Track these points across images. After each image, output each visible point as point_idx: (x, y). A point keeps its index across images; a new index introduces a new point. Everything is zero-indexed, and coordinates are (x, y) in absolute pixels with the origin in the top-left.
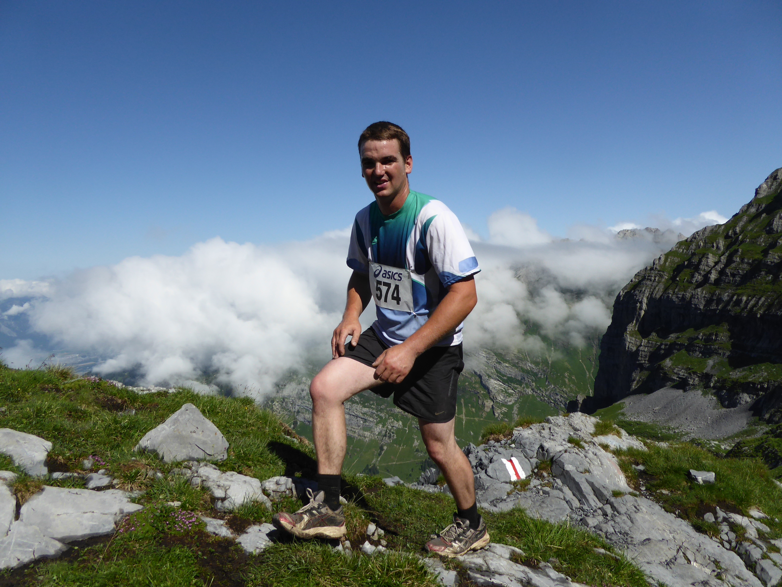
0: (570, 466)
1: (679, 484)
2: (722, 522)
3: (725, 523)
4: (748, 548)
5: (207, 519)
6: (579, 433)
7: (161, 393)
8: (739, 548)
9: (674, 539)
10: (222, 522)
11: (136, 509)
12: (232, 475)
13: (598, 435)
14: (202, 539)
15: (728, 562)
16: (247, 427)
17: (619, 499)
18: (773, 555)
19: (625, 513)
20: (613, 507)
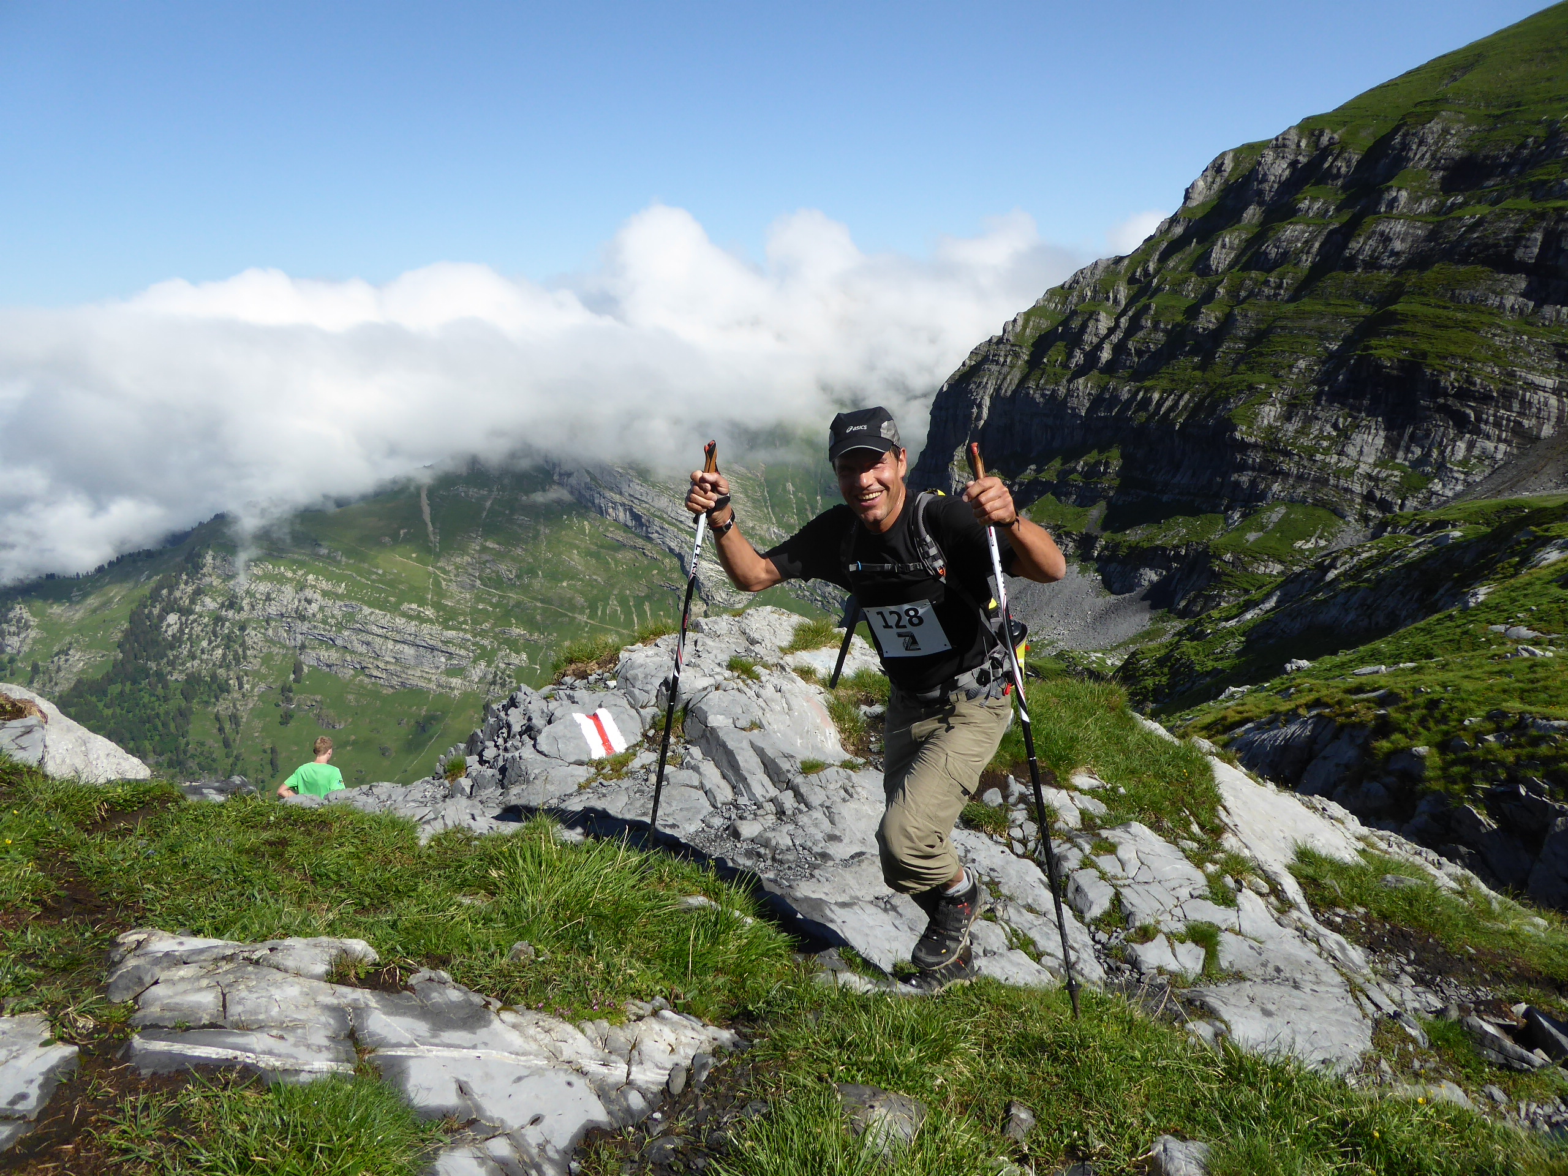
0: (721, 718)
2: (1015, 805)
3: (1021, 806)
4: (1057, 850)
6: (757, 648)
8: (1041, 852)
13: (797, 649)
15: (1014, 881)
17: (813, 777)
18: (1102, 860)
19: (822, 805)
20: (799, 796)
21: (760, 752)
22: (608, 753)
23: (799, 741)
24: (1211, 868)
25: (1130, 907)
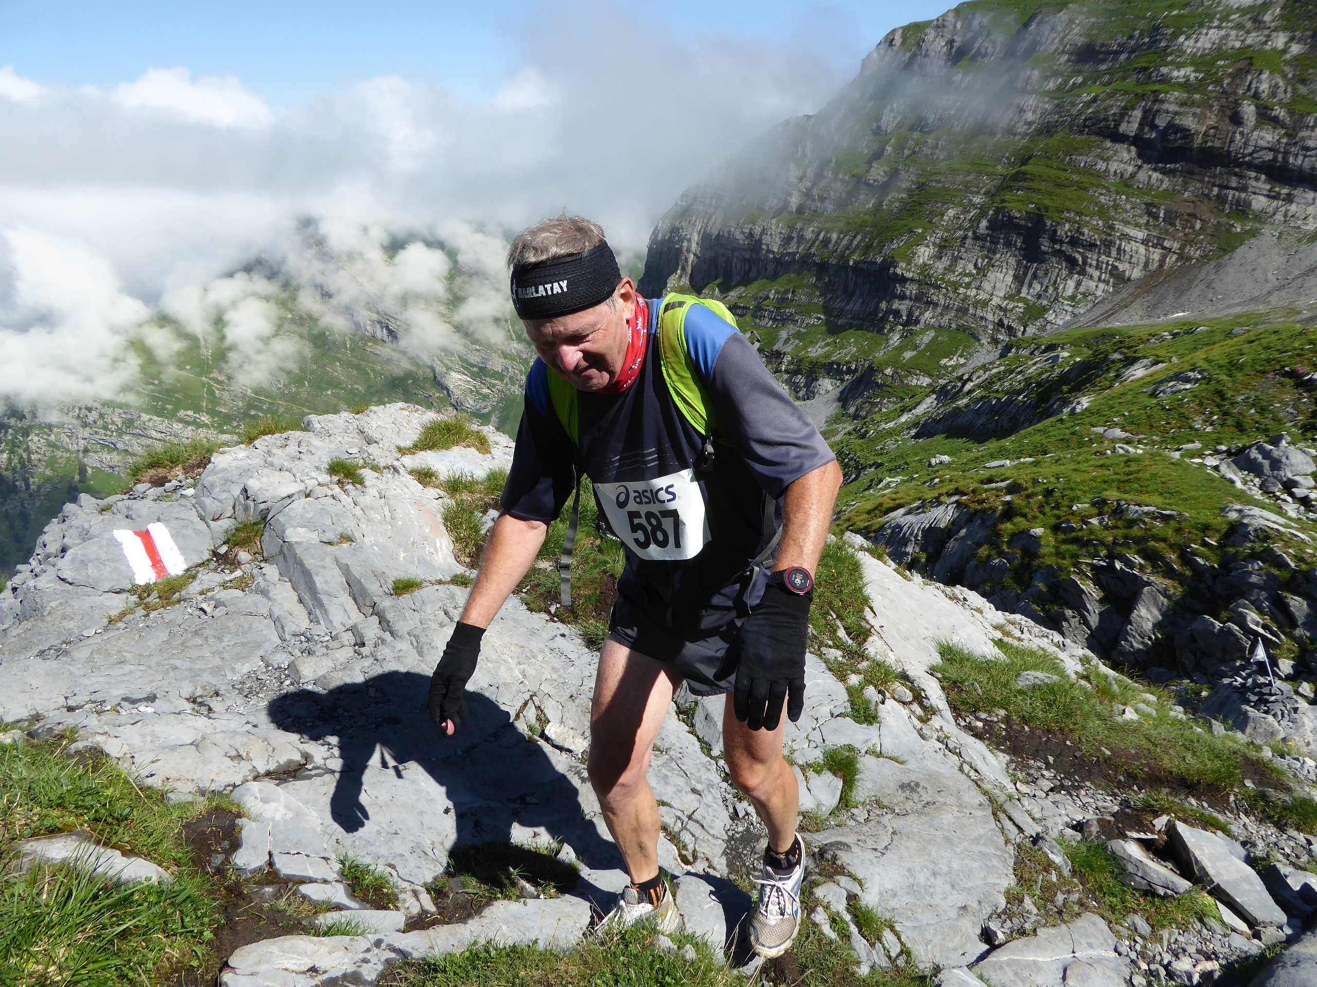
9: (523, 676)
13: (421, 450)
17: (405, 599)
19: (410, 634)
20: (384, 622)
21: (346, 571)
22: (159, 576)
23: (402, 555)
24: (853, 679)
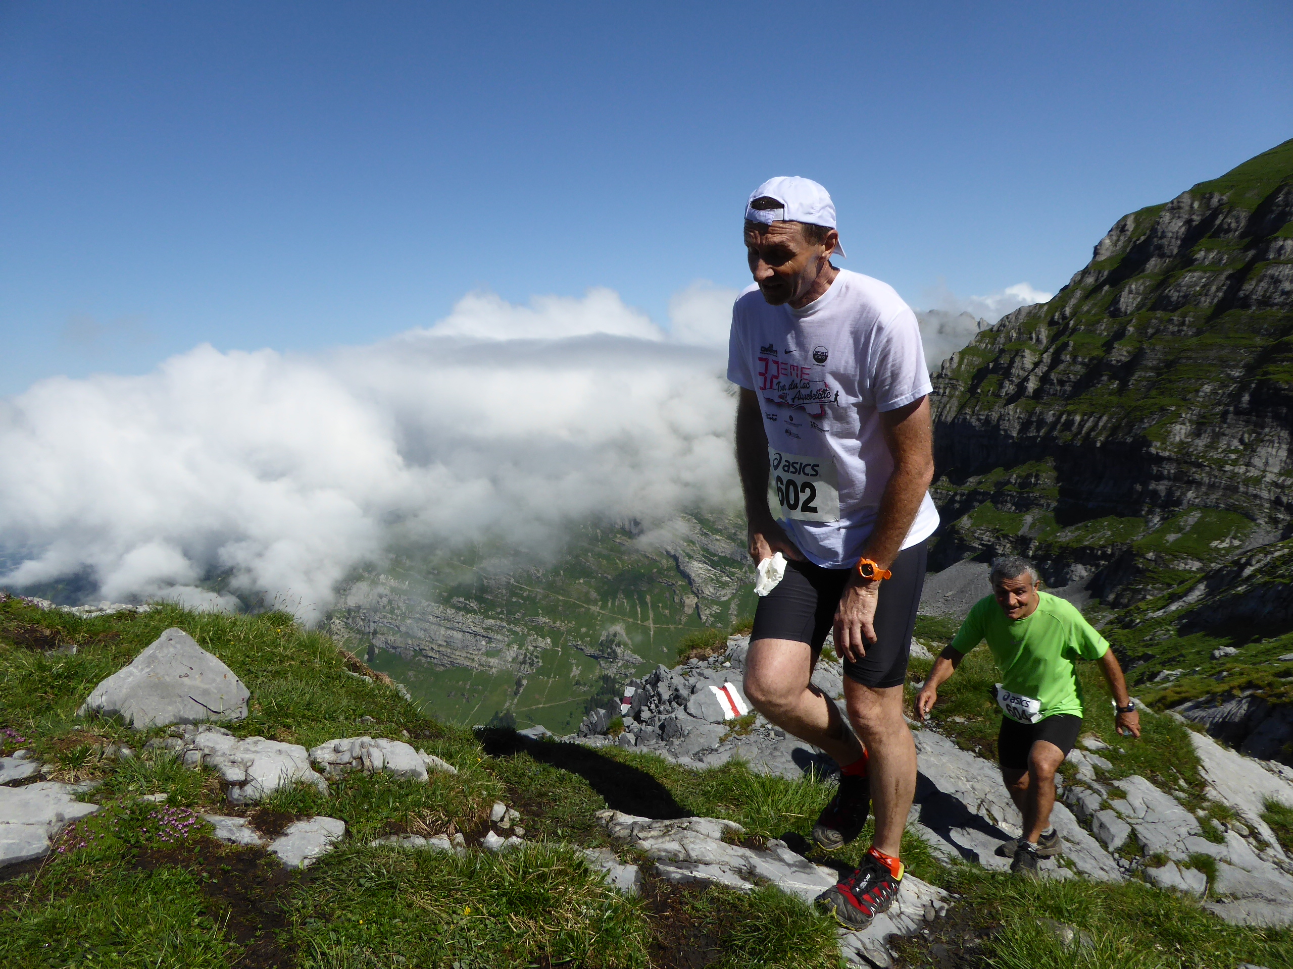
1: (980, 706)
4: (1081, 795)
5: (215, 819)
7: (123, 614)
8: (1068, 797)
9: (973, 789)
10: (241, 821)
11: (86, 812)
12: (256, 743)
14: (209, 852)
16: (281, 662)
18: (1117, 803)
22: (736, 716)
24: (1201, 813)
25: (1144, 840)
